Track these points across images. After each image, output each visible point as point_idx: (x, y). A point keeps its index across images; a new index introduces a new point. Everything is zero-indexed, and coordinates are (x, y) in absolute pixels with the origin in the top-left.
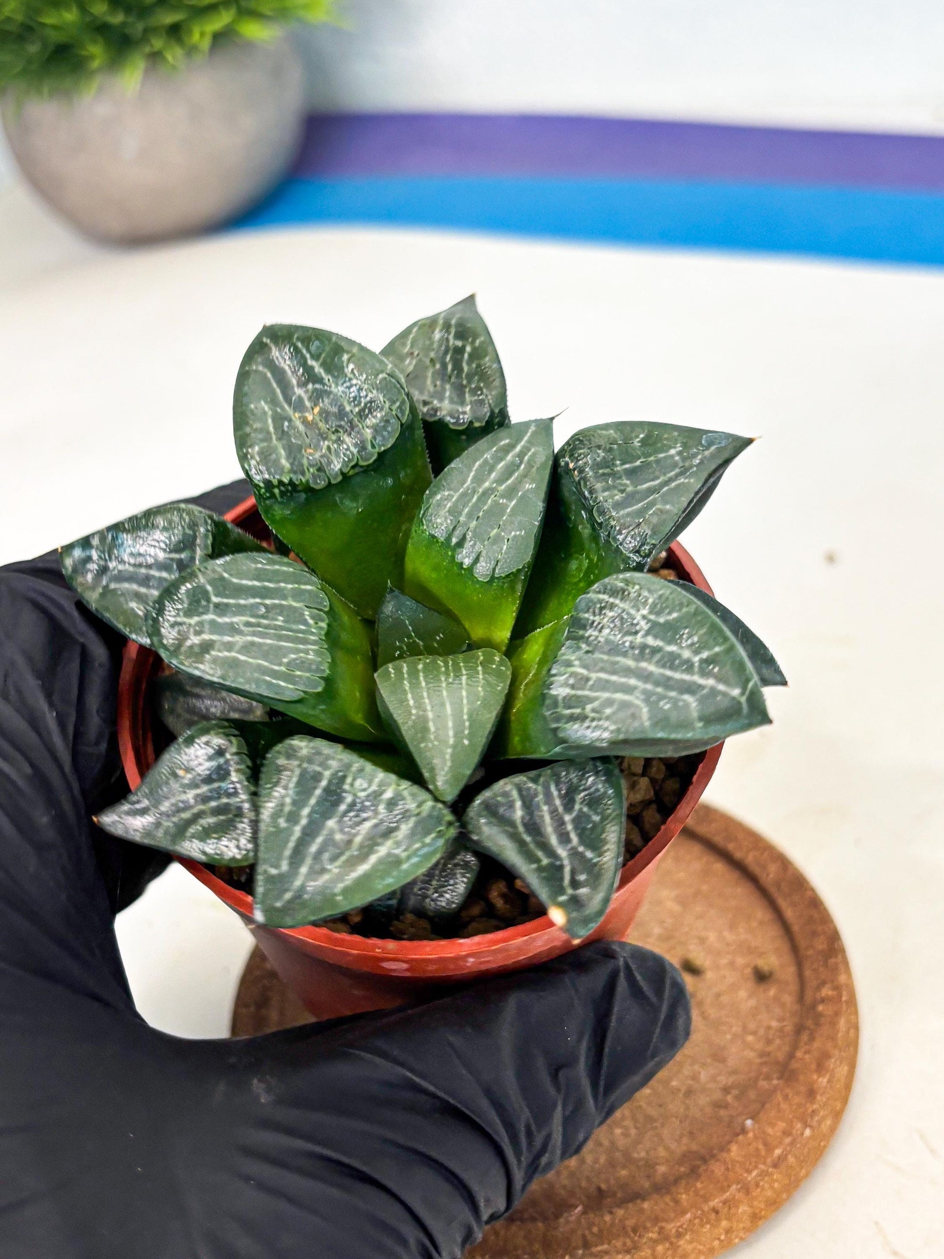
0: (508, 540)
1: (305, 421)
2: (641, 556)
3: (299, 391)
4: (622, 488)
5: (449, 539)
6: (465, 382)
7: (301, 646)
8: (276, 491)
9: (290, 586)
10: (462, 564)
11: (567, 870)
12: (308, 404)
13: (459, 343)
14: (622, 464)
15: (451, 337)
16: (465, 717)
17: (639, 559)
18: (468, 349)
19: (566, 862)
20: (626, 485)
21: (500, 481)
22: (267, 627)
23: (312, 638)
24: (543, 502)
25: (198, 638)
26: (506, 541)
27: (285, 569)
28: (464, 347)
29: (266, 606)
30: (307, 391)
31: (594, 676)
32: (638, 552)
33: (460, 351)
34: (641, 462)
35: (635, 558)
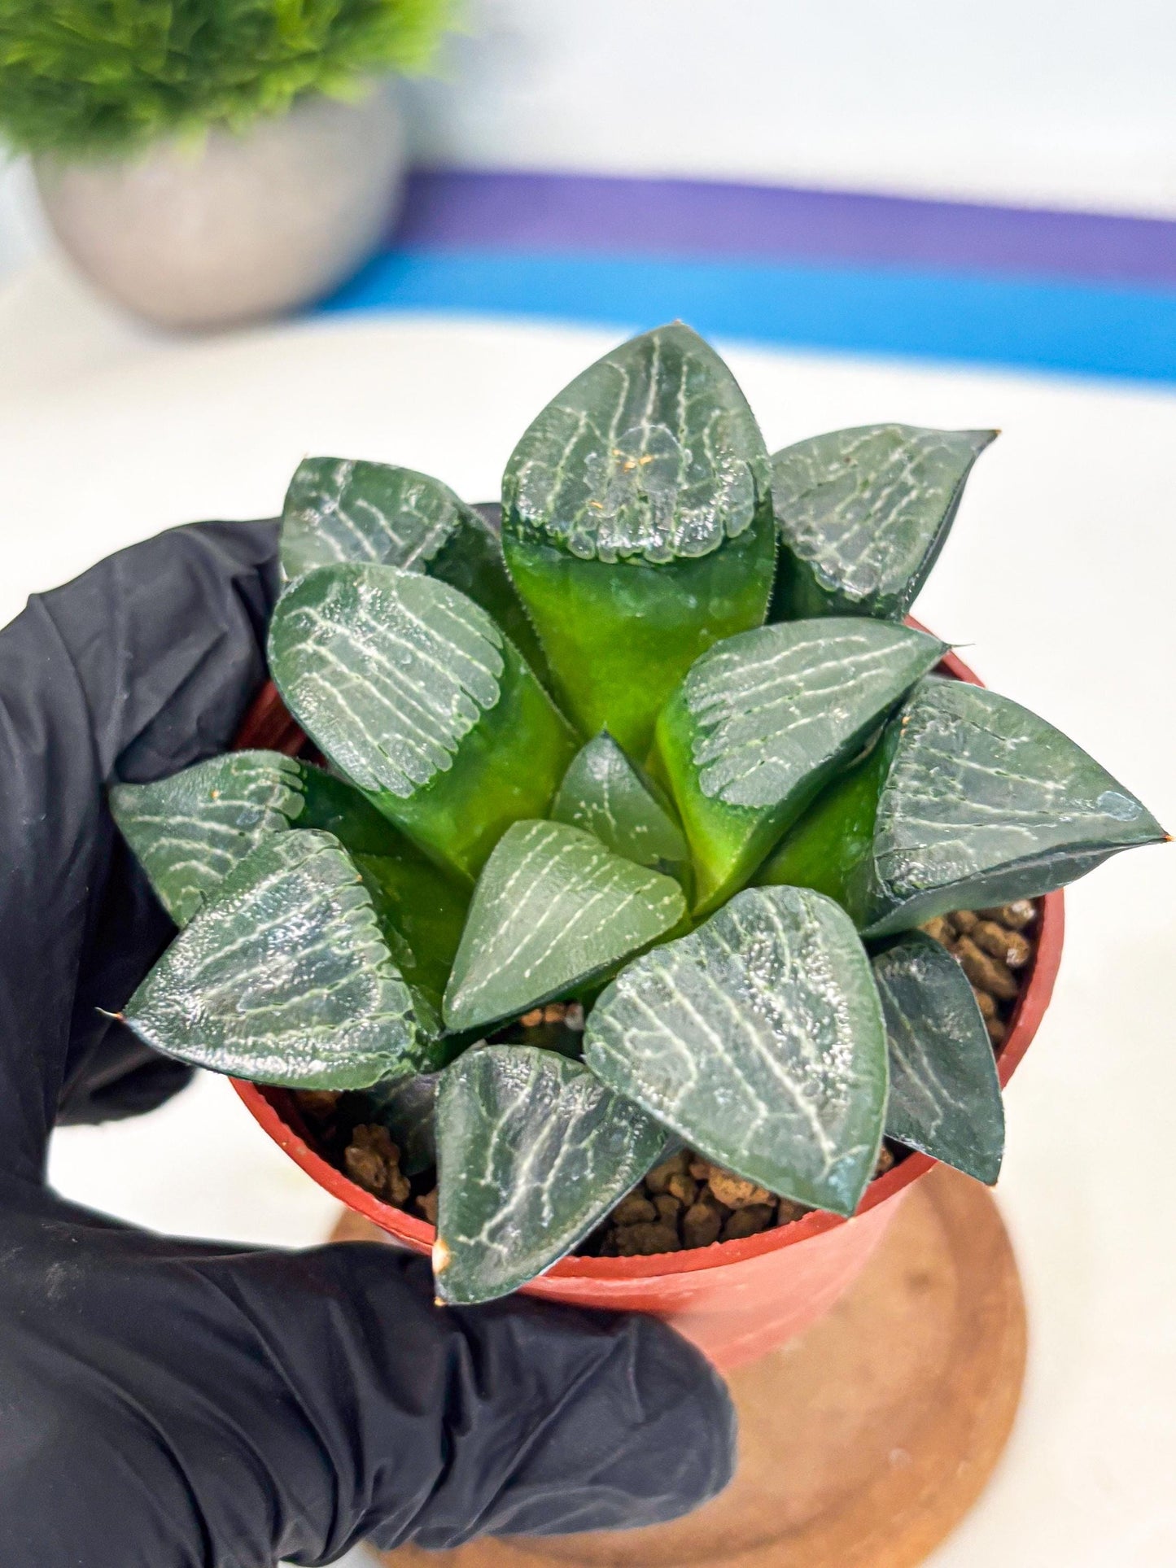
0: (763, 763)
1: (621, 466)
2: (893, 891)
3: (646, 425)
4: (943, 789)
5: (700, 715)
6: (877, 534)
7: (420, 732)
8: (521, 529)
9: (460, 653)
10: (693, 756)
11: (507, 1210)
12: (643, 446)
13: (911, 480)
14: (970, 759)
15: (910, 466)
16: (553, 943)
17: (889, 894)
18: (914, 494)
19: (515, 1200)
20: (952, 789)
21: (811, 684)
22: (400, 684)
23: (444, 730)
24: (842, 744)
25: (315, 647)
26: (759, 762)
27: (470, 628)
28: (912, 488)
29: (415, 658)
30: (653, 430)
31: (678, 996)
32: (891, 883)
33: (904, 490)
34: (998, 773)
35: (884, 888)
